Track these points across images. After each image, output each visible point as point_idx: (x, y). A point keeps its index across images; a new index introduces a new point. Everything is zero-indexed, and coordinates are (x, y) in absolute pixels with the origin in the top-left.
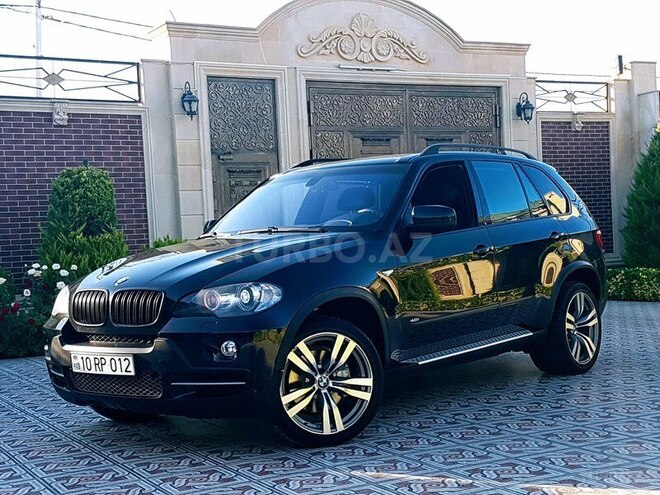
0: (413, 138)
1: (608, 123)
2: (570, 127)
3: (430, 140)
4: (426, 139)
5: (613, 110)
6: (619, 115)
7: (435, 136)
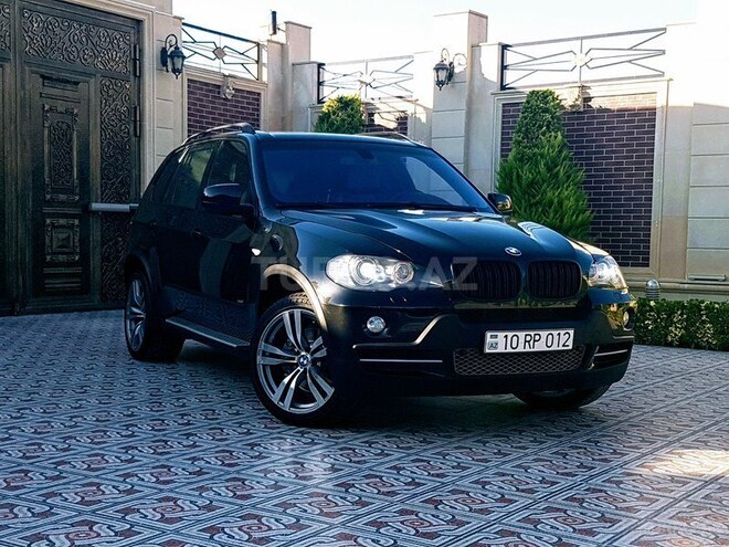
0: (23, 72)
1: (259, 94)
2: (219, 93)
3: (48, 78)
4: (43, 77)
5: (265, 78)
6: (271, 86)
7: (55, 74)
